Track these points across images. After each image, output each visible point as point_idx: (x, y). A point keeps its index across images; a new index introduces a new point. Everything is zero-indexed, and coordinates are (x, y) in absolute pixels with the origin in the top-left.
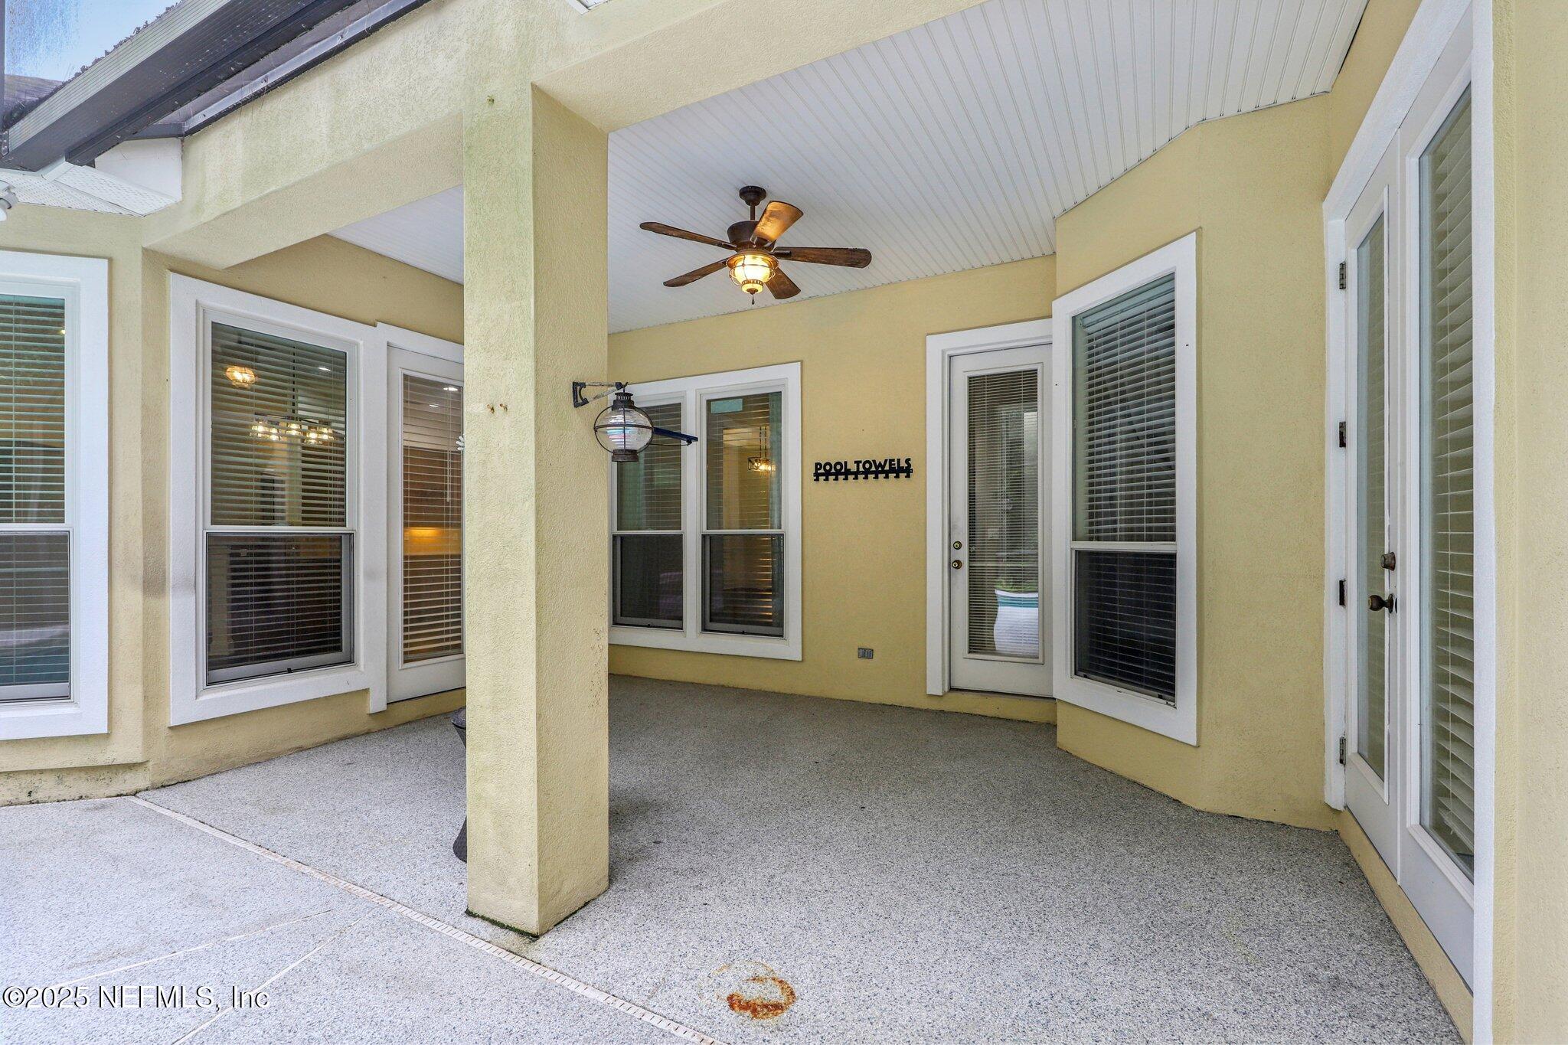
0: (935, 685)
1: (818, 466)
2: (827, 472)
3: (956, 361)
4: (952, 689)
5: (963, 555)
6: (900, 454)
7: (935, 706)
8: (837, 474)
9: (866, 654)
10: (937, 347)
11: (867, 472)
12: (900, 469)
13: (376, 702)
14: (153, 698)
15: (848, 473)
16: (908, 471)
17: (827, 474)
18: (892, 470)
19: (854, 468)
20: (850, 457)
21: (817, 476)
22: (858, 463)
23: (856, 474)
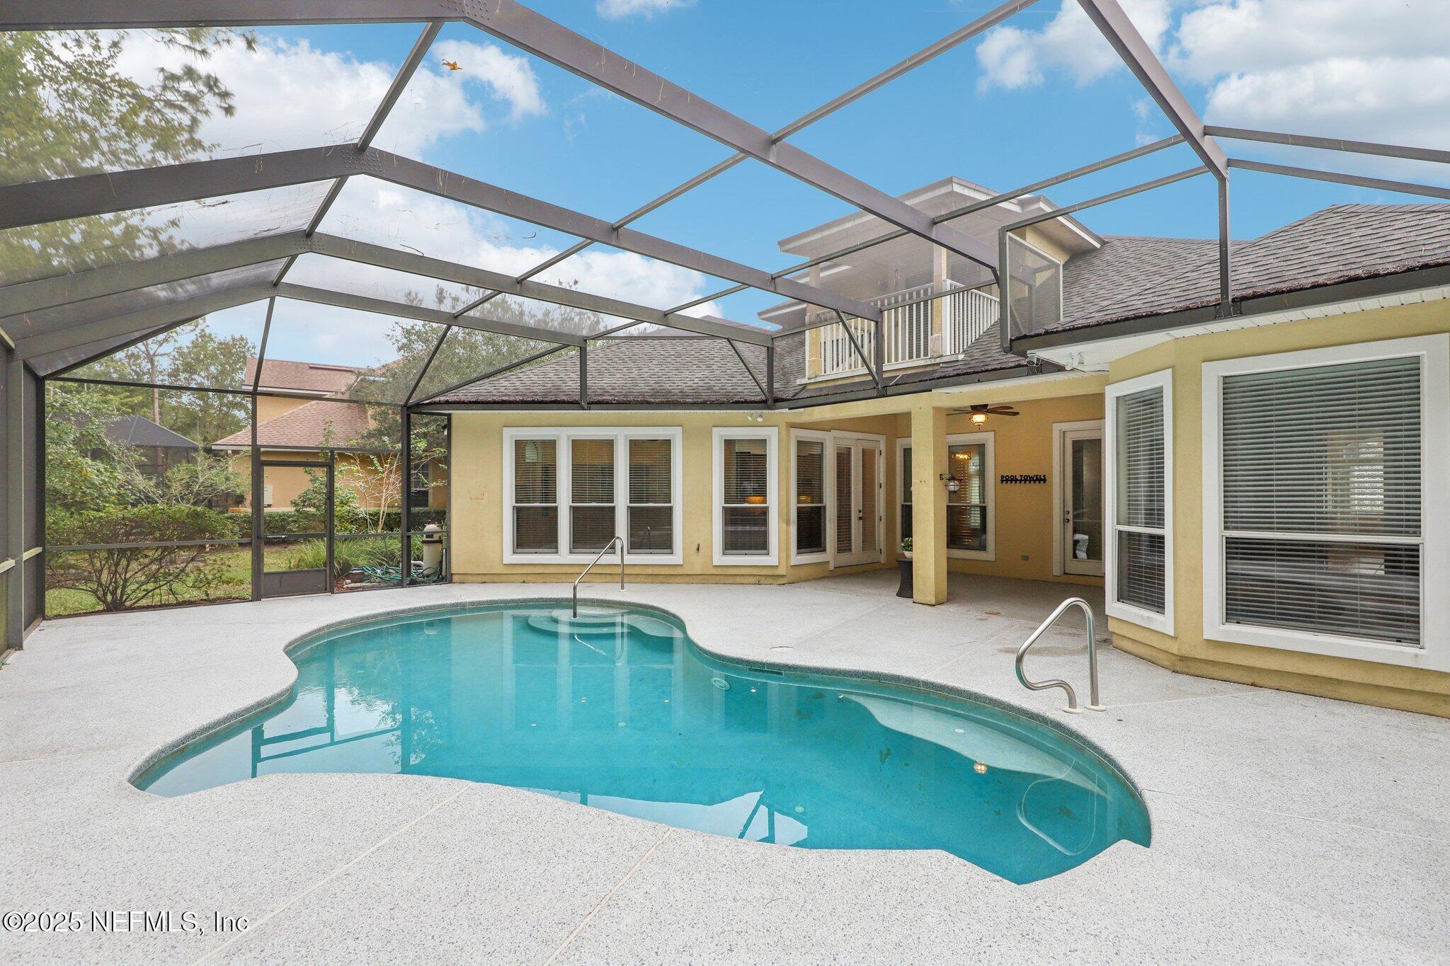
0: (1057, 571)
1: (1002, 477)
2: (1006, 479)
3: (1067, 434)
4: (1065, 573)
5: (1070, 516)
6: (1041, 473)
7: (1058, 580)
8: (1012, 480)
9: (1026, 558)
10: (1057, 428)
11: (1025, 480)
12: (1041, 479)
13: (831, 567)
14: (788, 557)
15: (1016, 480)
16: (1045, 480)
17: (1007, 480)
18: (1037, 480)
19: (1019, 478)
20: (1017, 473)
21: (1002, 481)
22: (1021, 476)
23: (1021, 481)
